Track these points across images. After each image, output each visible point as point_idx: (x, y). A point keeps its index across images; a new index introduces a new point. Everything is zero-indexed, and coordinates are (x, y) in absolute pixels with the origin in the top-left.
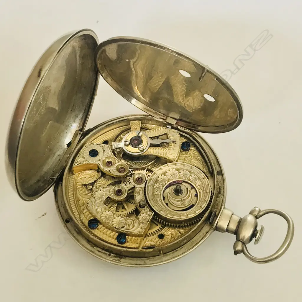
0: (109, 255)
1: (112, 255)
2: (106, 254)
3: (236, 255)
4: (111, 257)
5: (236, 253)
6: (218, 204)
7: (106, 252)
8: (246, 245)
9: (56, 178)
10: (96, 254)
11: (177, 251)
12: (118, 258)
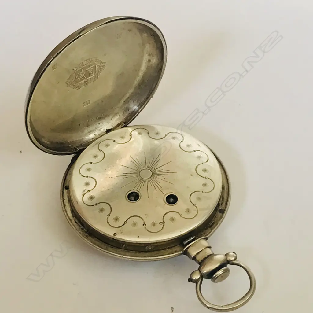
0: (82, 229)
1: (84, 229)
2: (80, 226)
3: (189, 281)
4: (82, 231)
5: (190, 280)
6: (202, 234)
7: (81, 225)
8: (203, 279)
9: (79, 149)
10: (72, 223)
11: (140, 253)
12: (87, 235)
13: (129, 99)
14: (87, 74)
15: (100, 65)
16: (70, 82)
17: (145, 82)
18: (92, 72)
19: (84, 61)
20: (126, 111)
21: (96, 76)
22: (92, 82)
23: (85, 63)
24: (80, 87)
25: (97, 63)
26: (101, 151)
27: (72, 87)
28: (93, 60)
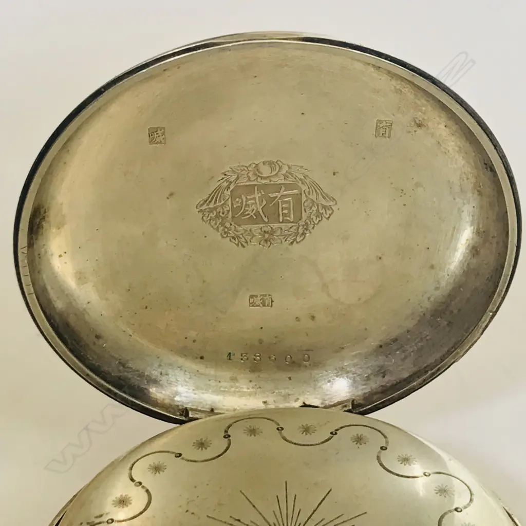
13: (394, 346)
14: (272, 211)
15: (315, 200)
16: (211, 210)
17: (452, 312)
18: (289, 209)
19: (264, 163)
20: (376, 375)
21: (301, 231)
22: (286, 244)
23: (266, 171)
24: (246, 242)
25: (304, 188)
26: (227, 436)
27: (217, 230)
28: (292, 171)
